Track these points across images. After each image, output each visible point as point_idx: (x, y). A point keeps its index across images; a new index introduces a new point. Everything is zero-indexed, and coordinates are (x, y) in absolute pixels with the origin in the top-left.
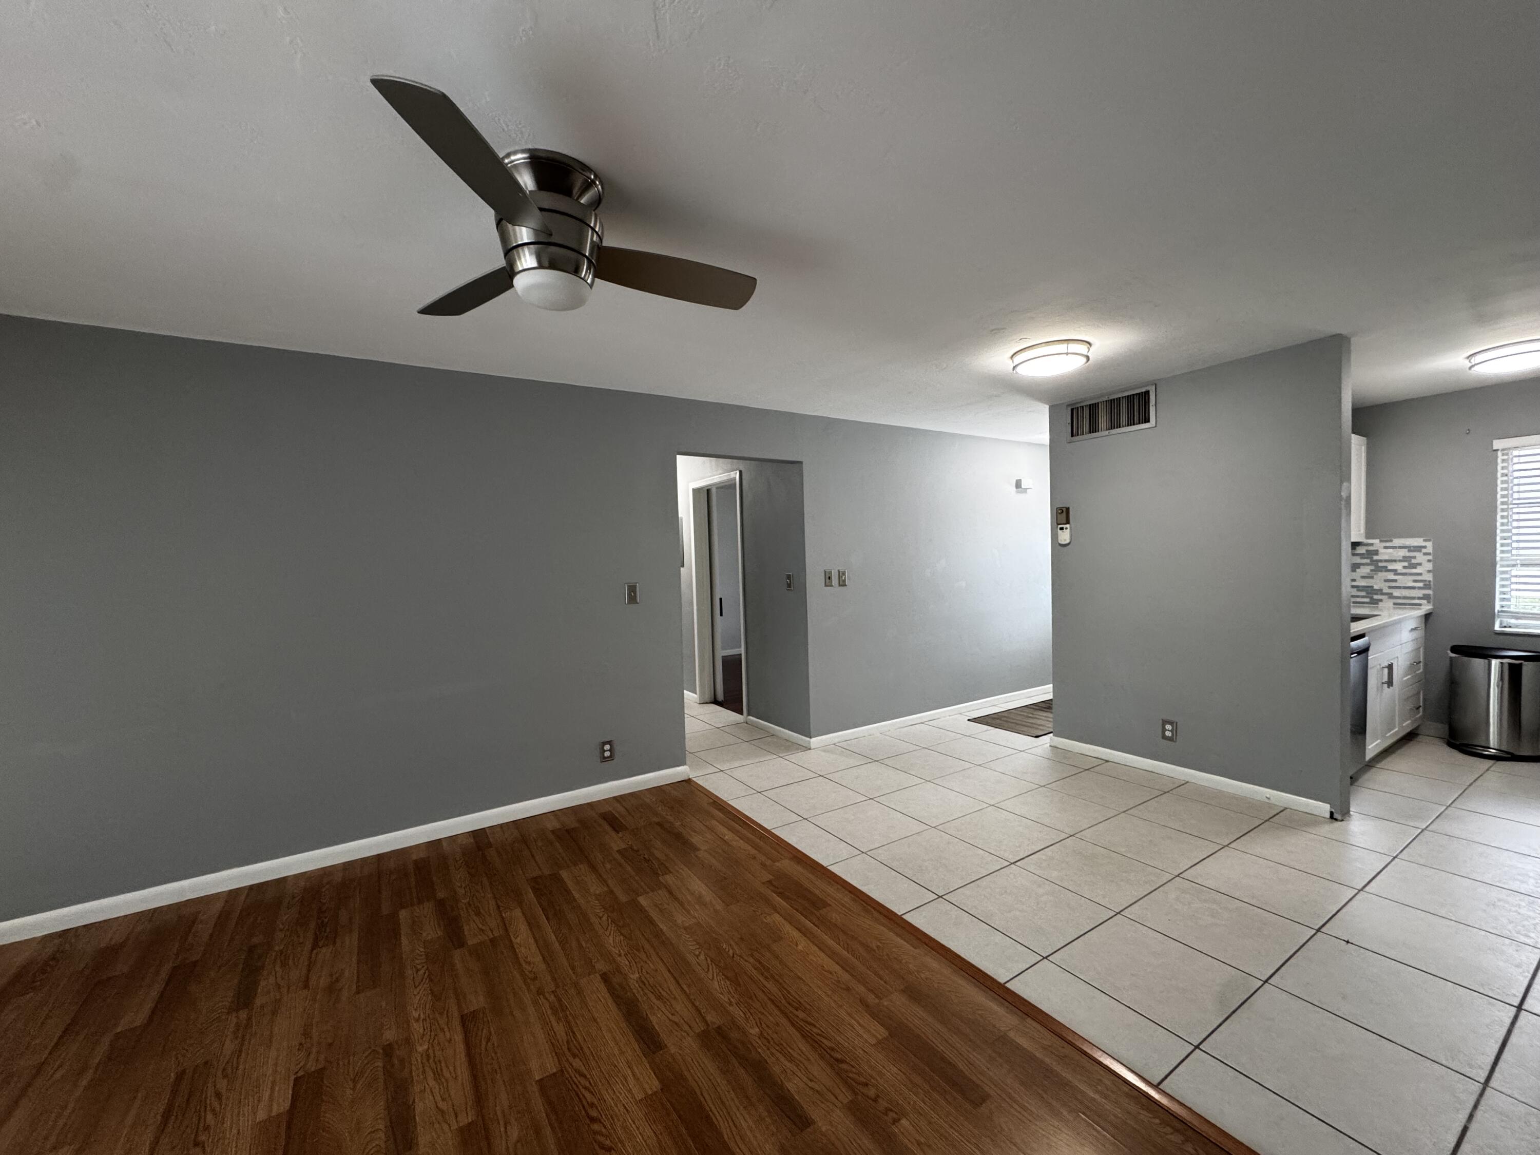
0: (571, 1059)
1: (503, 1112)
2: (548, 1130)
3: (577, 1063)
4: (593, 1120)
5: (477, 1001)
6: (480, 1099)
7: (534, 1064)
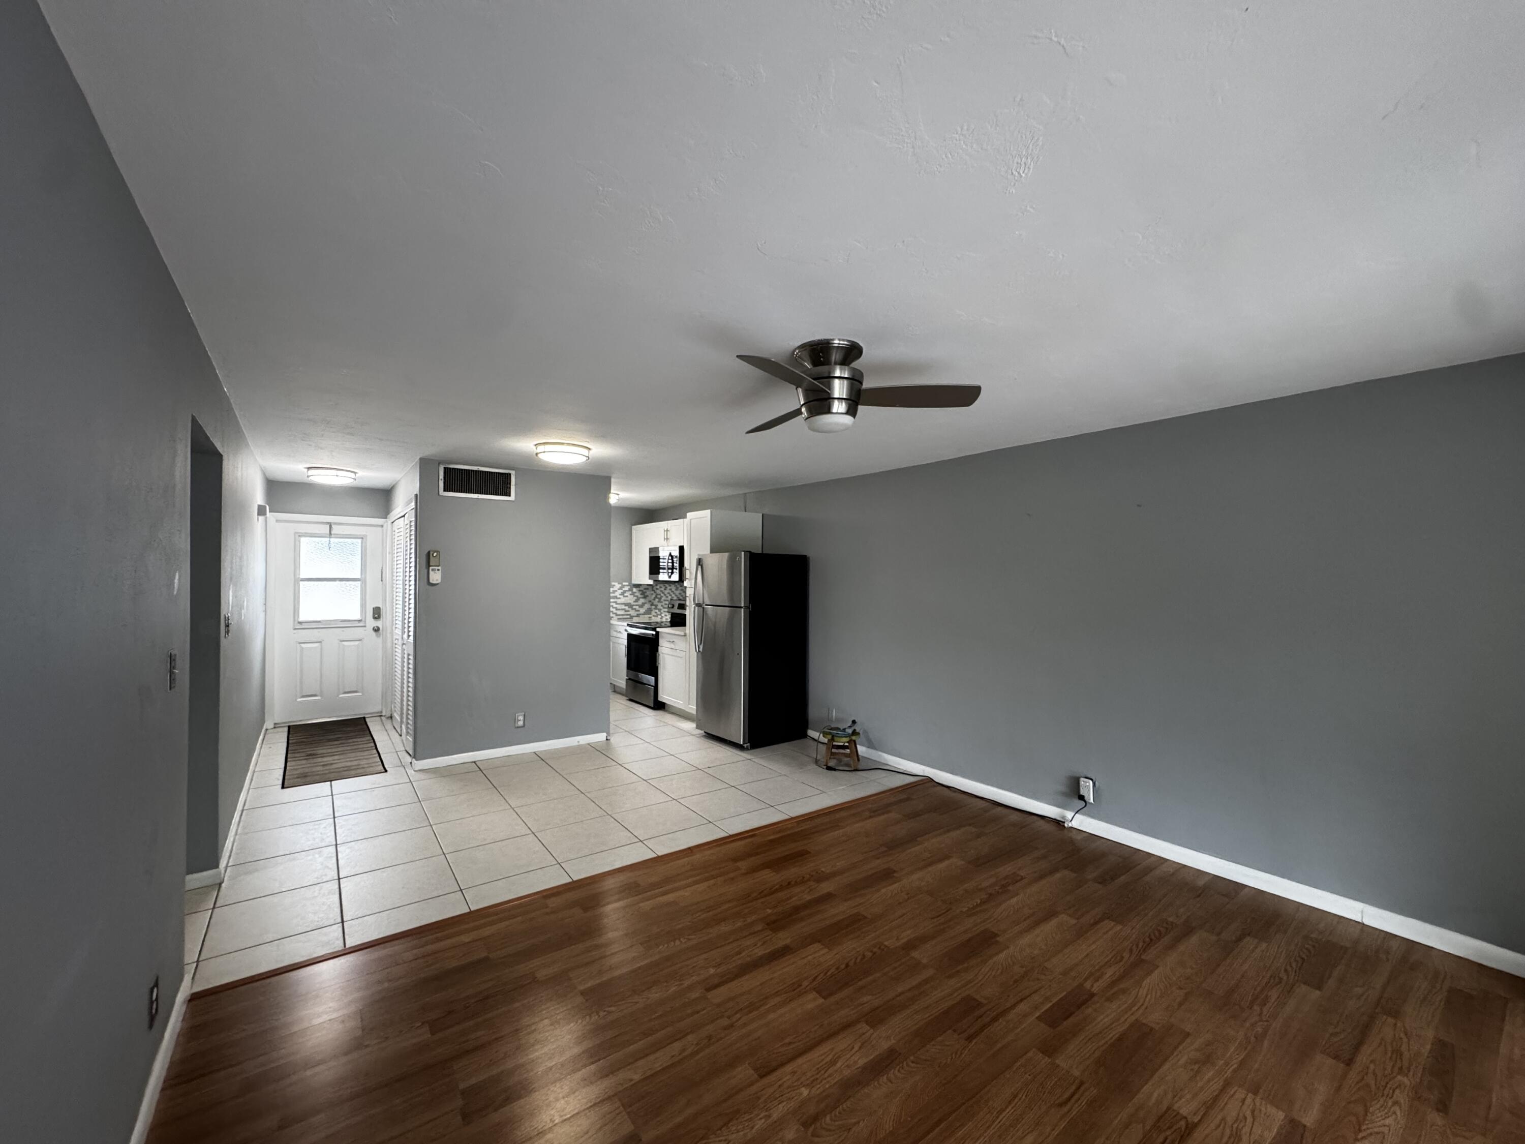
0: (803, 987)
1: (853, 1009)
2: (860, 983)
3: (805, 983)
4: (847, 965)
5: (743, 1072)
6: (846, 1026)
7: (810, 1006)
